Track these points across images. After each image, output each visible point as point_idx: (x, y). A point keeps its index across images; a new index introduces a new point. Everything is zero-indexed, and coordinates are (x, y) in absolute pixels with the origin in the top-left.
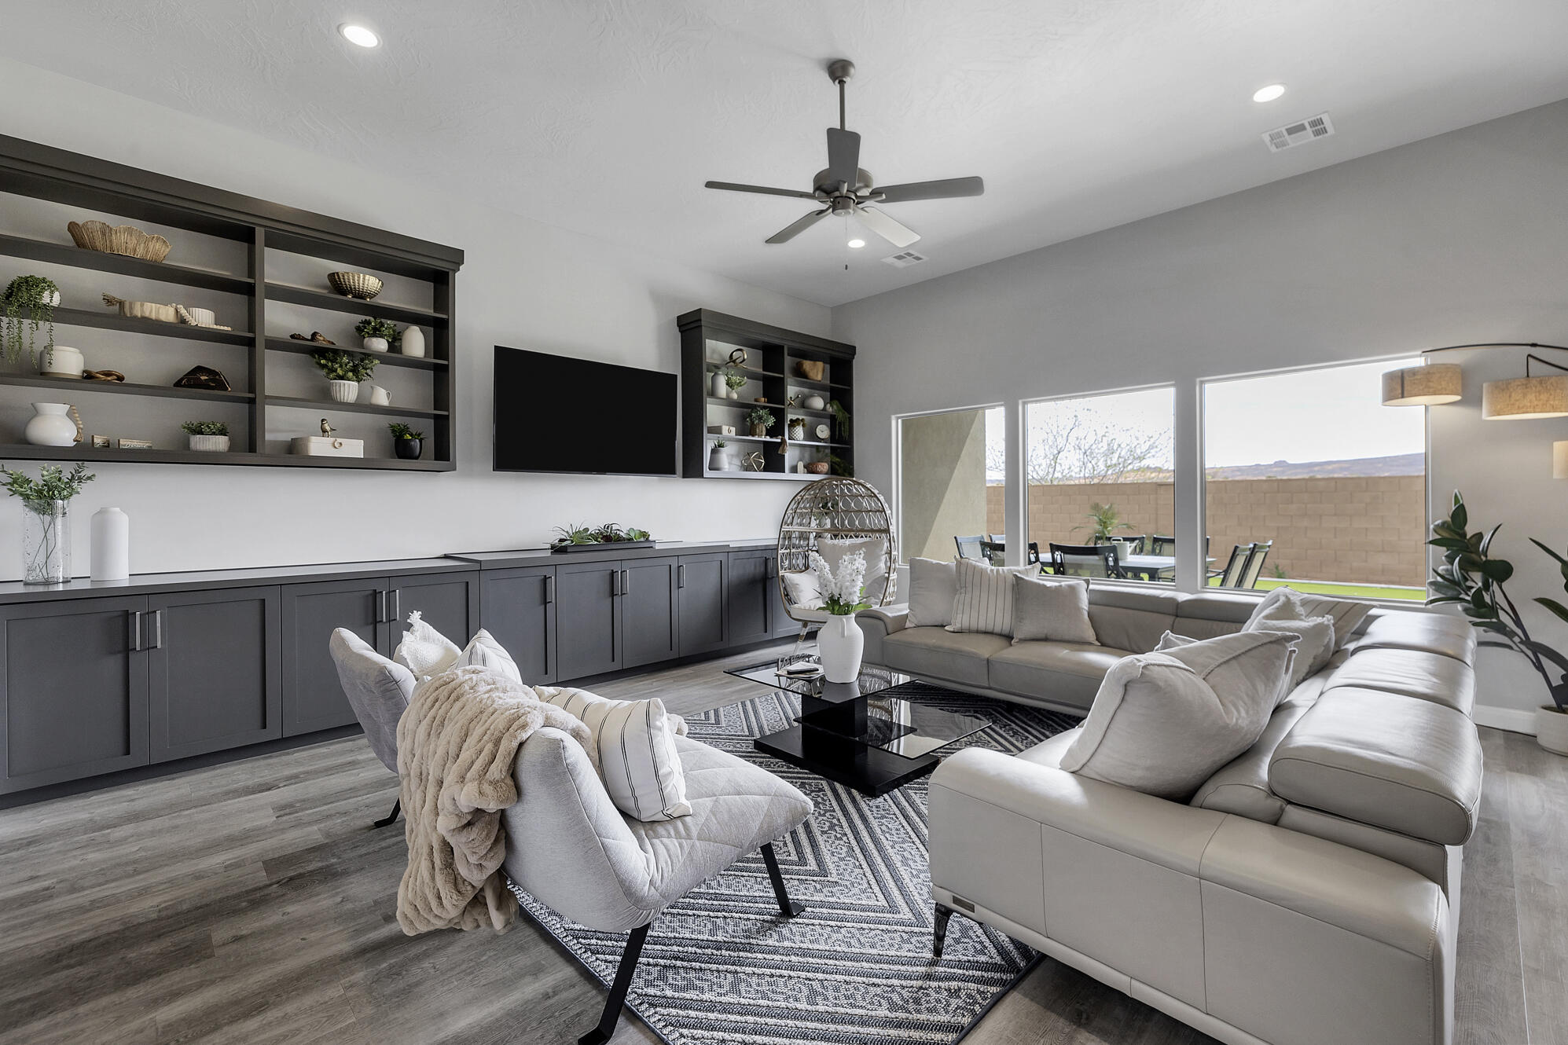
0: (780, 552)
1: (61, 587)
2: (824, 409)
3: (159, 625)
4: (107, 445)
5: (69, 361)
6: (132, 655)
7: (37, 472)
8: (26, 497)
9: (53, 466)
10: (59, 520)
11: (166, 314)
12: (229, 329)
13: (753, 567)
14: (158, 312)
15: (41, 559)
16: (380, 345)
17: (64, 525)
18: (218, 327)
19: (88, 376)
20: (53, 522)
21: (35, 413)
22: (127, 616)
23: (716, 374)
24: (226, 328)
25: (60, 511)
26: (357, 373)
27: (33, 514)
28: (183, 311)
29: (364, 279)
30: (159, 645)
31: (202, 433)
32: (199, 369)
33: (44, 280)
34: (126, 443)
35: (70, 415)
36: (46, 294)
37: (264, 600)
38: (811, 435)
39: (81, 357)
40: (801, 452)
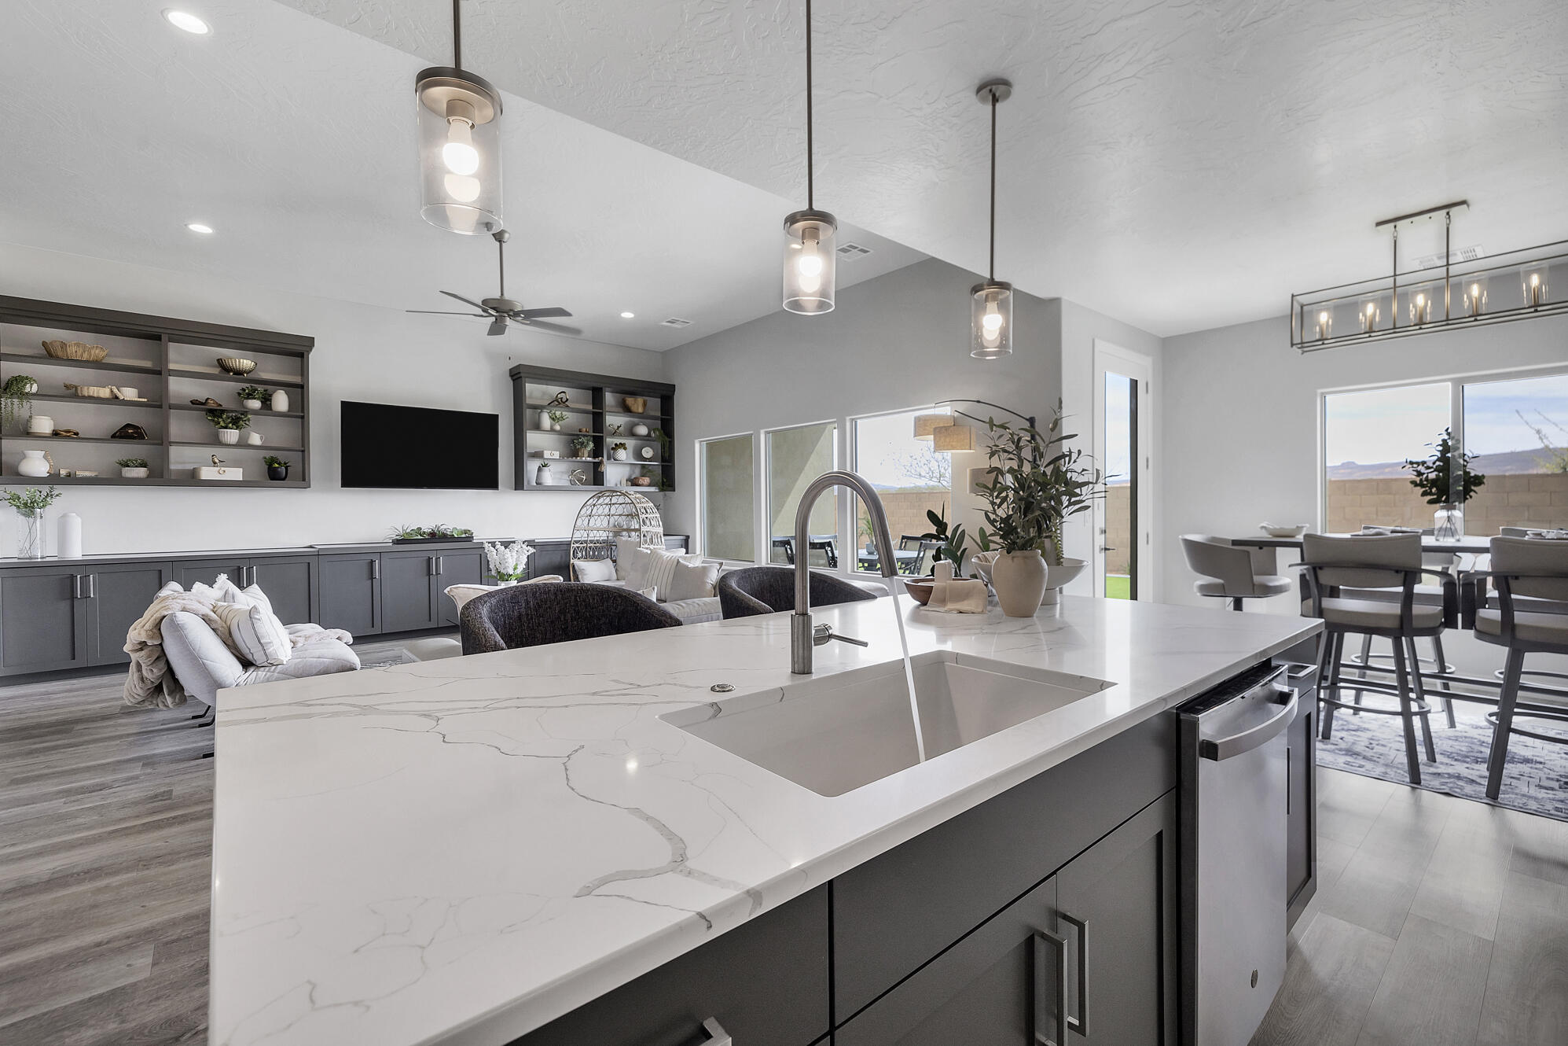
0: (572, 545)
1: (39, 560)
2: (649, 435)
3: (92, 583)
4: (69, 475)
5: (43, 425)
6: (76, 602)
7: (25, 492)
8: (18, 507)
9: (33, 488)
10: (38, 520)
11: (105, 393)
12: (146, 400)
13: (559, 557)
14: (98, 392)
15: (27, 545)
16: (255, 404)
17: (41, 525)
18: (141, 400)
19: (56, 434)
20: (35, 522)
21: (24, 457)
22: (73, 578)
23: (542, 411)
24: (143, 400)
25: (39, 516)
26: (236, 423)
27: (23, 517)
28: (115, 390)
29: (239, 362)
30: (92, 596)
31: (129, 466)
32: (128, 426)
33: (27, 378)
34: (80, 474)
35: (45, 457)
36: (28, 386)
37: (161, 571)
38: (638, 455)
39: (52, 422)
40: (631, 469)
